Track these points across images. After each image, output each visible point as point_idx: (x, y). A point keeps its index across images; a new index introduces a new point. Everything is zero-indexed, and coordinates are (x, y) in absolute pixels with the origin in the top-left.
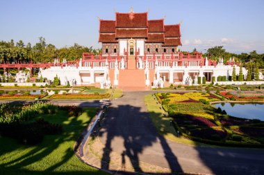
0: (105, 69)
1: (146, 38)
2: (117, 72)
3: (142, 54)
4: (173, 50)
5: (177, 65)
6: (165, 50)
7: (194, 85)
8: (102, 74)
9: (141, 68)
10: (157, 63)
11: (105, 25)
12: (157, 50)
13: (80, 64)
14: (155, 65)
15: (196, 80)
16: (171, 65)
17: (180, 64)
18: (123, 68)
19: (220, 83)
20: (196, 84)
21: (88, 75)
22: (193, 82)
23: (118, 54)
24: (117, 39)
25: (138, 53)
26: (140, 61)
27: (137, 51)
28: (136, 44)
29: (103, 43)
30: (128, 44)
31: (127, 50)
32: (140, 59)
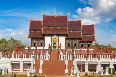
0: (32, 60)
1: (67, 35)
3: (63, 48)
4: (89, 45)
5: (92, 57)
6: (82, 45)
7: (106, 74)
8: (30, 64)
9: (62, 59)
10: (75, 55)
12: (76, 45)
13: (13, 55)
14: (73, 57)
15: (107, 70)
16: (87, 58)
17: (94, 56)
18: (47, 59)
20: (107, 74)
22: (105, 72)
23: (44, 48)
24: (43, 35)
25: (60, 47)
27: (60, 45)
28: (58, 40)
29: (32, 38)
30: (52, 40)
31: (52, 44)
32: (61, 52)
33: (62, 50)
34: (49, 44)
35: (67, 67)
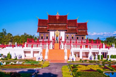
0: (40, 49)
1: (66, 31)
2: (47, 50)
3: (63, 40)
4: (83, 38)
5: (85, 47)
6: (78, 38)
7: (95, 60)
8: (38, 52)
9: (62, 48)
10: (72, 46)
11: (41, 22)
12: (73, 37)
13: (25, 45)
14: (71, 47)
15: (97, 57)
16: (81, 47)
17: (87, 46)
18: (51, 48)
19: (112, 60)
20: (97, 60)
21: (29, 52)
22: (95, 58)
23: (49, 40)
24: (49, 31)
25: (61, 39)
26: (62, 44)
27: (61, 38)
28: (60, 34)
29: (40, 33)
30: (55, 34)
31: (55, 37)
32: (62, 43)
33: (63, 42)
34: (53, 37)
35: (66, 54)
